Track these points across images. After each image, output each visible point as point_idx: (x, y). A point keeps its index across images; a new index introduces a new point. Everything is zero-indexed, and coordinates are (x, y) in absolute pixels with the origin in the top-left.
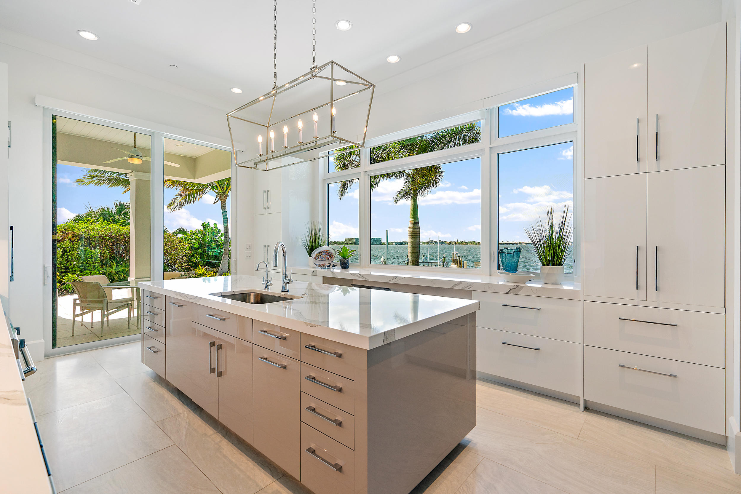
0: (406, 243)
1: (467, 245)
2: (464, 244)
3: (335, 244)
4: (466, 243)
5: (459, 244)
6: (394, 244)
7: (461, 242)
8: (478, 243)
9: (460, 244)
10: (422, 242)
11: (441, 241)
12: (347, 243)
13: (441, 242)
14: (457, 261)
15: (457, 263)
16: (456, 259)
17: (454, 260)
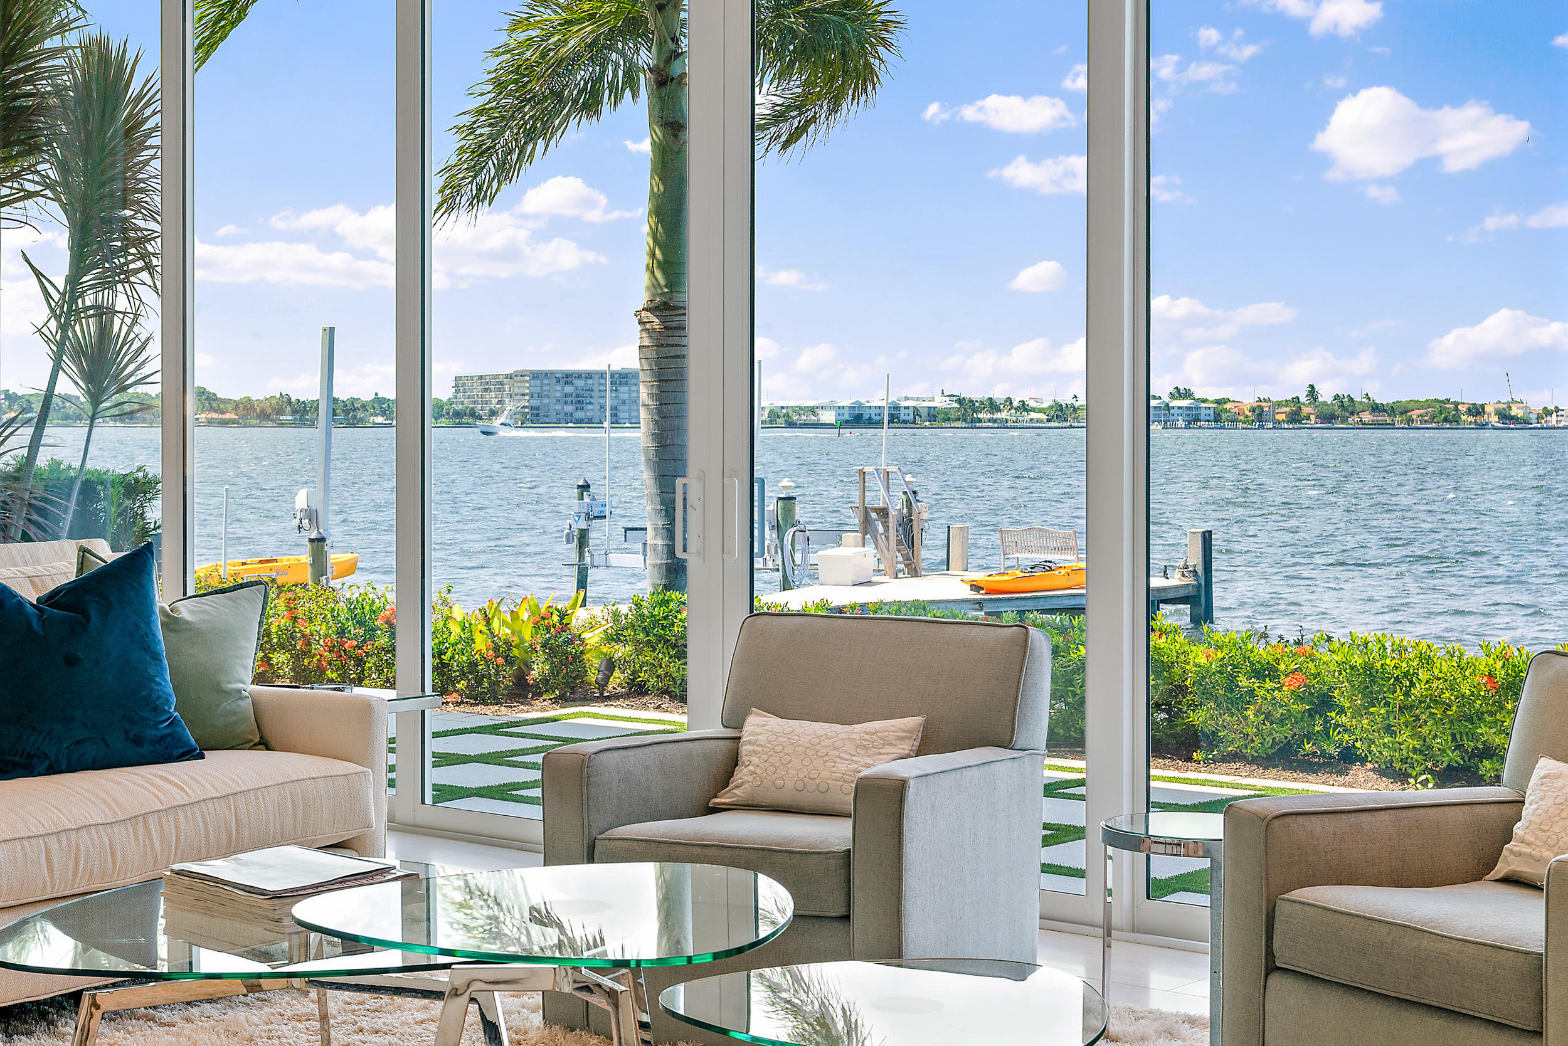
0: (924, 413)
2: (1367, 417)
3: (380, 419)
4: (1376, 408)
5: (1328, 418)
6: (828, 417)
7: (1342, 405)
8: (1469, 412)
9: (1332, 417)
10: (1045, 405)
11: (1188, 394)
13: (1186, 402)
14: (892, 523)
15: (892, 533)
16: (892, 513)
17: (874, 515)
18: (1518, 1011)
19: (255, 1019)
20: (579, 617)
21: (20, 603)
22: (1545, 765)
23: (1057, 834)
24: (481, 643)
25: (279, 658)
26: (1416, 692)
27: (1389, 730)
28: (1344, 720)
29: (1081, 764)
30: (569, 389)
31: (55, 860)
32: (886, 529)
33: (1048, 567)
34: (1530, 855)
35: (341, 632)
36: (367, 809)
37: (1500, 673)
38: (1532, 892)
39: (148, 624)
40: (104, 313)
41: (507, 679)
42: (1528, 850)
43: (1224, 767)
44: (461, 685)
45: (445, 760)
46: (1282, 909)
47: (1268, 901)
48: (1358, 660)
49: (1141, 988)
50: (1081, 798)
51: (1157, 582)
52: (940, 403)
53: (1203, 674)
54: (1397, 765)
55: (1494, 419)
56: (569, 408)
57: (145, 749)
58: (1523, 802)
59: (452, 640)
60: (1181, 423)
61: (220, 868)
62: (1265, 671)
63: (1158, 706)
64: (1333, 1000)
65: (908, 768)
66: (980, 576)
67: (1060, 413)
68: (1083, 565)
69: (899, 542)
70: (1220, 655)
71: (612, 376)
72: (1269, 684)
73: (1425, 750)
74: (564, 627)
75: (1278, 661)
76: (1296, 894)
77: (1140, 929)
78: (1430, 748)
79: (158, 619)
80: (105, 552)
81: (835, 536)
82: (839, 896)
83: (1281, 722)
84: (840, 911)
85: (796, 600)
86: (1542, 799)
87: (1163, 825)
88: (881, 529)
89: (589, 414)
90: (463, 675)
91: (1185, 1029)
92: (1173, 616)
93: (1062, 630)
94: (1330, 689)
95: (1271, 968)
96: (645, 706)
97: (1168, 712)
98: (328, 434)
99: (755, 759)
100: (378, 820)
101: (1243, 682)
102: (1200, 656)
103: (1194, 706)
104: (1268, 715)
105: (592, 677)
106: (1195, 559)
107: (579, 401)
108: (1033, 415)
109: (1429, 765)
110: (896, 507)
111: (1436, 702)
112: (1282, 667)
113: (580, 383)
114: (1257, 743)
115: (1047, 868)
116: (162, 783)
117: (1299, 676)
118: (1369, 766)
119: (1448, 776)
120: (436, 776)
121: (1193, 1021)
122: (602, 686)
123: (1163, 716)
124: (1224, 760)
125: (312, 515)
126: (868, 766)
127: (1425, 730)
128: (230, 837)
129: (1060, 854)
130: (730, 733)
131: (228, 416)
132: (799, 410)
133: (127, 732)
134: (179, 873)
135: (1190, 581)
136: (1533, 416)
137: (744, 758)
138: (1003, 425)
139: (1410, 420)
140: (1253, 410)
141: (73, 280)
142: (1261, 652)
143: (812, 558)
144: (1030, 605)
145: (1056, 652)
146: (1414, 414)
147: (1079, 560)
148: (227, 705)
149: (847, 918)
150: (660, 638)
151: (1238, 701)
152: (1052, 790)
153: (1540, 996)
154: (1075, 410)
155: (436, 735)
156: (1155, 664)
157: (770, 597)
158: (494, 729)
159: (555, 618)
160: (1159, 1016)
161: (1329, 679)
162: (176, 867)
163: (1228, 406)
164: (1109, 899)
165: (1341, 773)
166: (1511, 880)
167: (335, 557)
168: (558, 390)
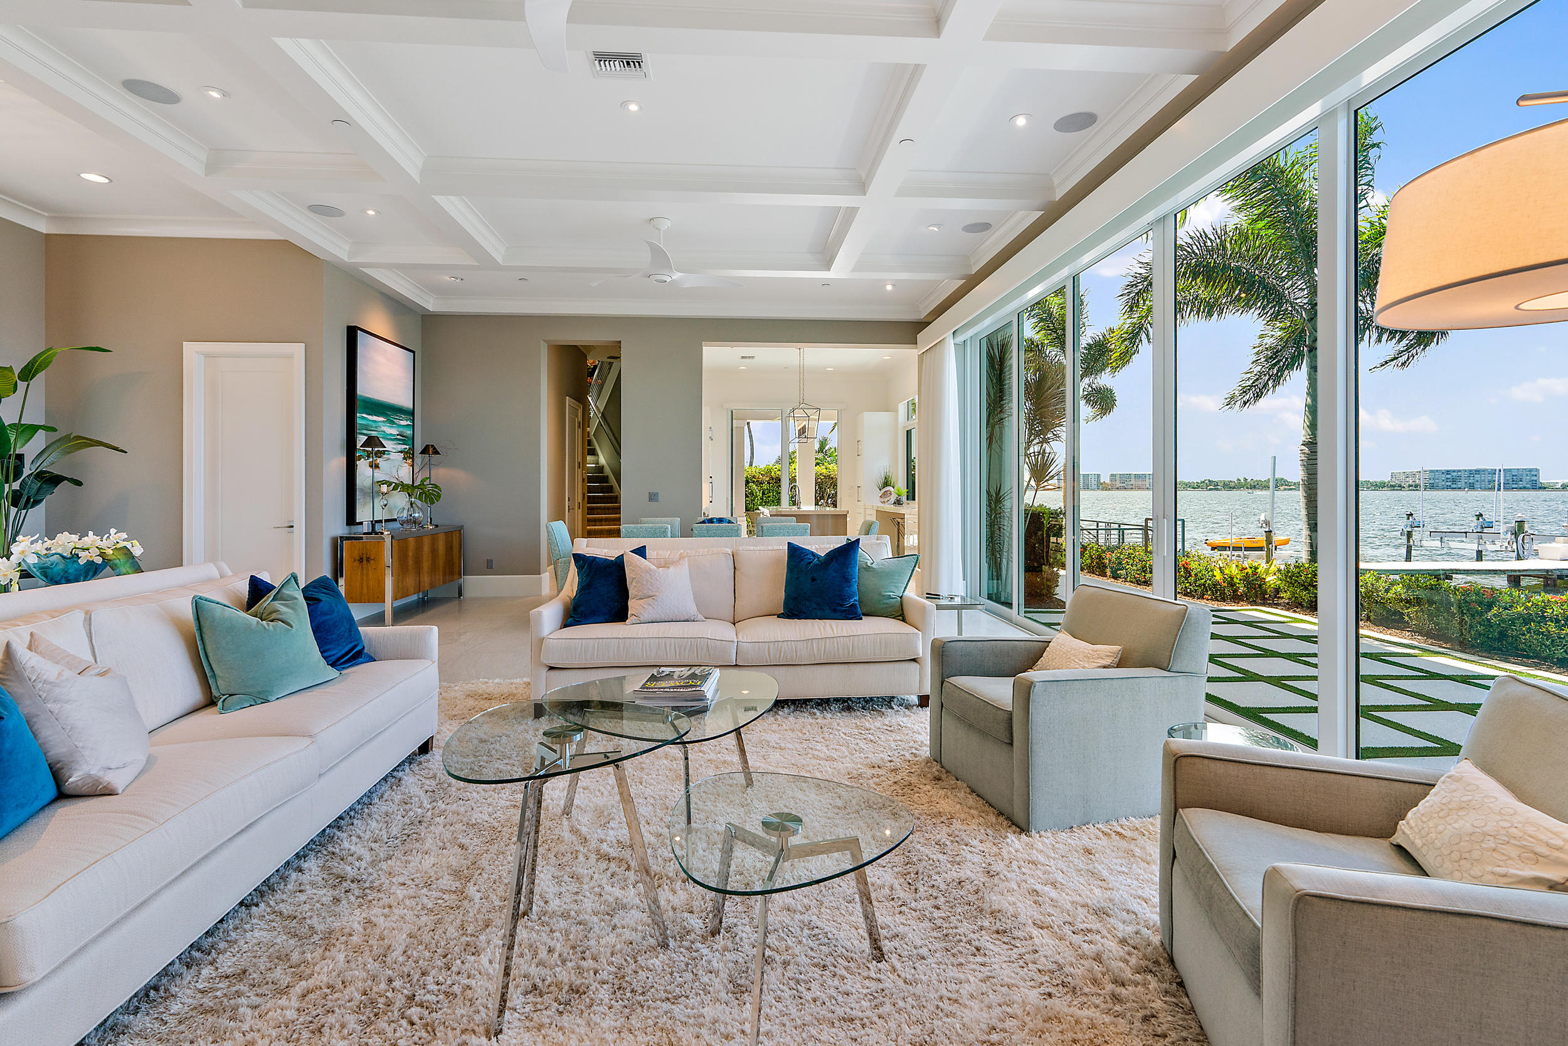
24: (1219, 577)
31: (771, 651)
36: (917, 649)
57: (837, 614)
74: (1255, 573)
84: (1009, 741)
89: (1459, 486)
95: (1174, 854)
98: (1274, 494)
105: (1269, 594)
107: (1454, 481)
113: (1455, 474)
122: (1273, 599)
125: (1267, 523)
168: (1443, 477)
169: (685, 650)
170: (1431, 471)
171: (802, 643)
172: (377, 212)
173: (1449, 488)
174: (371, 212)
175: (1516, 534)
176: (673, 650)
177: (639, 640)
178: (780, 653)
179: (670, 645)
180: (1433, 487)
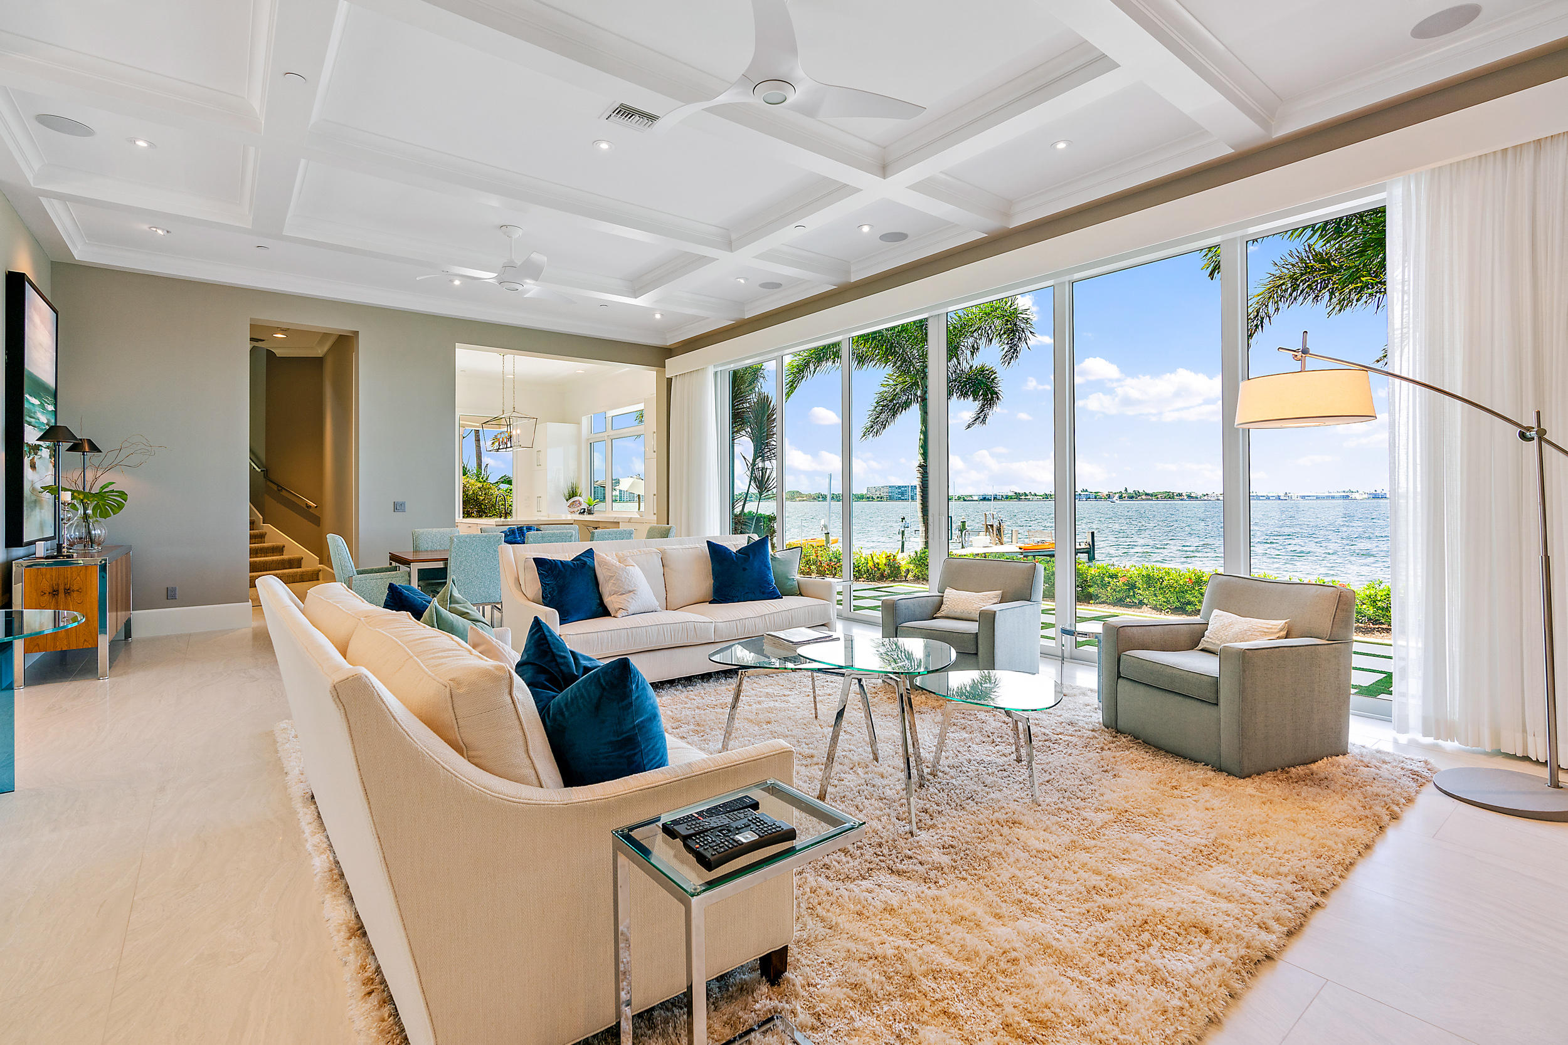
0: (1005, 497)
1: (1149, 500)
2: (1144, 497)
4: (1147, 494)
6: (976, 498)
7: (1136, 493)
8: (1177, 495)
9: (1133, 497)
10: (1042, 494)
12: (872, 498)
13: (1086, 493)
14: (995, 529)
15: (995, 532)
16: (994, 526)
17: (989, 527)
18: (1209, 696)
19: (796, 676)
20: (900, 556)
21: (731, 552)
22: (1216, 612)
23: (1045, 626)
24: (870, 564)
25: (813, 567)
26: (1165, 583)
27: (1155, 595)
28: (1140, 591)
29: (1054, 604)
30: (900, 491)
31: (739, 627)
32: (993, 531)
33: (1043, 542)
34: (1211, 642)
35: (831, 560)
36: (830, 614)
37: (1193, 578)
38: (1212, 655)
39: (767, 559)
40: (764, 469)
41: (878, 575)
42: (1210, 640)
43: (1101, 605)
44: (865, 576)
45: (857, 598)
46: (1123, 657)
47: (1118, 654)
48: (1144, 573)
49: (1073, 678)
50: (1054, 614)
51: (1078, 547)
52: (1010, 494)
53: (1093, 577)
54: (1158, 606)
55: (1185, 497)
56: (900, 496)
57: (765, 596)
58: (1208, 624)
59: (862, 563)
60: (1084, 499)
61: (781, 634)
62: (1113, 576)
63: (1078, 586)
64: (1142, 688)
65: (996, 608)
66: (1022, 545)
67: (1046, 497)
68: (1054, 542)
69: (997, 535)
70: (1098, 571)
71: (912, 486)
72: (1115, 580)
73: (1168, 602)
74: (894, 560)
75: (1118, 573)
76: (1127, 653)
77: (1073, 658)
78: (1169, 601)
79: (770, 557)
80: (756, 538)
81: (978, 533)
82: (974, 647)
83: (1119, 592)
84: (975, 652)
85: (967, 551)
86: (1215, 623)
87: (1081, 627)
88: (991, 531)
90: (865, 573)
91: (1089, 693)
92: (1083, 557)
93: (1048, 562)
94: (1135, 582)
95: (1119, 677)
96: (919, 583)
97: (1082, 588)
99: (948, 603)
100: (833, 615)
101: (1106, 579)
102: (1092, 571)
103: (1090, 586)
104: (1115, 590)
105: (903, 574)
106: (1090, 540)
107: (903, 494)
108: (1038, 497)
109: (1169, 606)
110: (996, 524)
111: (1171, 587)
112: (1119, 575)
114: (1111, 598)
115: (1042, 637)
116: (769, 605)
117: (1125, 577)
118: (1149, 606)
119: (1176, 610)
120: (854, 603)
121: (1092, 691)
122: (906, 577)
123: (1080, 589)
124: (1100, 603)
125: (825, 526)
126: (984, 606)
127: (1167, 595)
128: (789, 622)
129: (1046, 632)
130: (941, 594)
131: (804, 499)
132: (967, 496)
133: (760, 590)
134: (768, 635)
135: (1088, 547)
136: (1199, 497)
137: (944, 602)
138: (1029, 500)
139: (1158, 498)
140: (1107, 495)
141: (754, 460)
142: (1112, 571)
143: (970, 539)
144: (1037, 554)
145: (1045, 569)
146: (1159, 496)
147: (1053, 540)
148: (790, 583)
149: (976, 654)
150: (923, 563)
151: (1104, 586)
152: (1044, 612)
153: (1217, 692)
154: (1051, 495)
155: (854, 591)
156: (1078, 574)
157: (956, 550)
158: (874, 589)
159: (892, 557)
160: (1080, 688)
161: (1135, 579)
162: (767, 633)
163: (1099, 494)
164: (1063, 648)
165: (1139, 608)
166: (1202, 650)
167: (831, 538)
168: (898, 491)
169: (678, 633)
170: (890, 487)
171: (758, 618)
172: (151, 145)
173: (900, 499)
174: (141, 144)
175: (961, 531)
176: (669, 633)
177: (642, 628)
178: (745, 628)
179: (667, 630)
180: (890, 498)
